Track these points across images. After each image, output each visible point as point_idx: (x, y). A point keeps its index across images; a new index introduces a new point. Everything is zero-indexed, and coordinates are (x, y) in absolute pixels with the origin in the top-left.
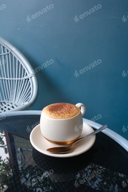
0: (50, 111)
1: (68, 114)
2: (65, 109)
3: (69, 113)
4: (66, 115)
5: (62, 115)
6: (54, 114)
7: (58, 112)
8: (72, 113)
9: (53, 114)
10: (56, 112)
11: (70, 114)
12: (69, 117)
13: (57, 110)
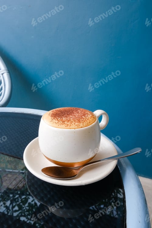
0: (52, 116)
1: (77, 123)
2: (75, 116)
3: (79, 121)
4: (73, 124)
5: (67, 123)
6: (57, 121)
7: (64, 118)
8: (83, 122)
9: (55, 121)
10: (60, 118)
11: (80, 123)
12: (77, 127)
13: (63, 116)
